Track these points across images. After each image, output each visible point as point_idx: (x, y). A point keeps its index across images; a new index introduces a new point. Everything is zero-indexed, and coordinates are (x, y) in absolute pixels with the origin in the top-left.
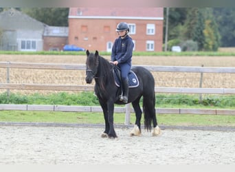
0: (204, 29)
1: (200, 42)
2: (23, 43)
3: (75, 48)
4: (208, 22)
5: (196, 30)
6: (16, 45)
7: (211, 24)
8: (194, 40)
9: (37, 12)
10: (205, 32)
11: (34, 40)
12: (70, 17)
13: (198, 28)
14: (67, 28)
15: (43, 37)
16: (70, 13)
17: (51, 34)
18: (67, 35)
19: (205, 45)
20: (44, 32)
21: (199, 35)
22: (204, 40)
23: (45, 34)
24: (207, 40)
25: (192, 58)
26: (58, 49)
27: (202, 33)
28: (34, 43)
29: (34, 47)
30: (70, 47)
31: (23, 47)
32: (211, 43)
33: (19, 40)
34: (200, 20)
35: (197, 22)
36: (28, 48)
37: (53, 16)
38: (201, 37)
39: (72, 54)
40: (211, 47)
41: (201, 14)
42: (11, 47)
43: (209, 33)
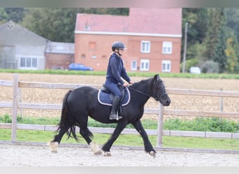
0: (225, 48)
1: (221, 62)
2: (22, 60)
3: (81, 66)
4: (230, 40)
5: (217, 50)
6: (15, 62)
7: (233, 43)
8: (215, 61)
9: (37, 26)
10: (227, 52)
11: (35, 57)
12: (76, 32)
13: (219, 48)
14: (72, 45)
15: (45, 53)
16: (76, 28)
17: (54, 51)
18: (72, 52)
19: (227, 66)
20: (46, 48)
21: (220, 56)
22: (226, 61)
23: (48, 51)
24: (229, 61)
25: (217, 80)
26: (62, 67)
27: (223, 53)
28: (35, 60)
29: (35, 65)
30: (76, 66)
31: (22, 65)
32: (232, 64)
33: (18, 57)
34: (221, 38)
35: (218, 40)
36: (29, 66)
37: (54, 31)
38: (223, 57)
39: (83, 74)
40: (232, 69)
41: (222, 32)
42: (10, 64)
43: (231, 54)
